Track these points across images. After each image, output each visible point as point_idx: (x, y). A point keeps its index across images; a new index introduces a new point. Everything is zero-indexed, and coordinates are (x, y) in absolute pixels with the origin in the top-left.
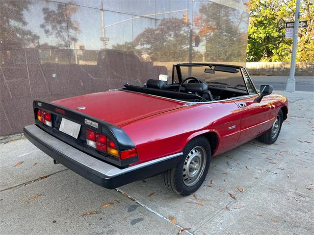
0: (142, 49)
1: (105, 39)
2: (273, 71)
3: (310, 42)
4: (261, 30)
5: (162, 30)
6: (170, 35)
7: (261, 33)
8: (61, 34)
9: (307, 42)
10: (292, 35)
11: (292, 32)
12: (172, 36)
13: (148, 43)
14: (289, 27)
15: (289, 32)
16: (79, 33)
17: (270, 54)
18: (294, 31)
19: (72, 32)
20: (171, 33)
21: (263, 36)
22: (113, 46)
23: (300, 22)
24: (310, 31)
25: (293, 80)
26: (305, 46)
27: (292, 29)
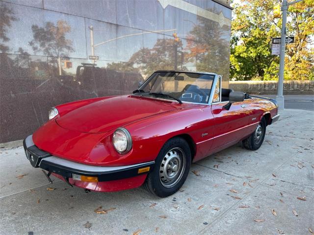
0: (139, 68)
1: (94, 58)
2: (265, 90)
3: (301, 62)
4: (251, 49)
5: (158, 50)
6: (166, 55)
7: (251, 53)
8: (50, 51)
9: (298, 61)
10: (279, 51)
11: (279, 48)
12: (167, 56)
13: (144, 62)
14: (276, 43)
15: (276, 49)
16: (71, 52)
17: (261, 73)
18: (281, 48)
19: (65, 51)
20: (166, 52)
21: (253, 55)
22: (108, 64)
23: (287, 38)
24: (301, 50)
25: (281, 97)
26: (297, 65)
27: (279, 45)
